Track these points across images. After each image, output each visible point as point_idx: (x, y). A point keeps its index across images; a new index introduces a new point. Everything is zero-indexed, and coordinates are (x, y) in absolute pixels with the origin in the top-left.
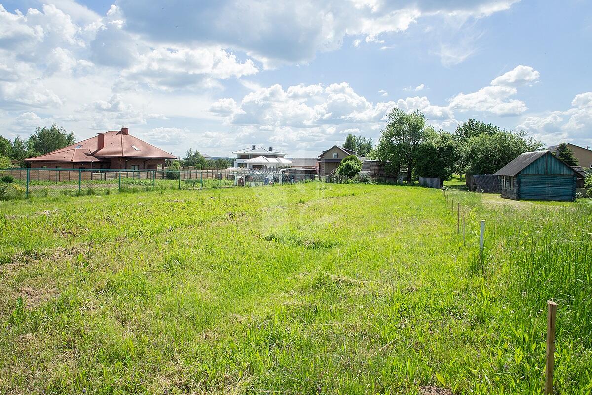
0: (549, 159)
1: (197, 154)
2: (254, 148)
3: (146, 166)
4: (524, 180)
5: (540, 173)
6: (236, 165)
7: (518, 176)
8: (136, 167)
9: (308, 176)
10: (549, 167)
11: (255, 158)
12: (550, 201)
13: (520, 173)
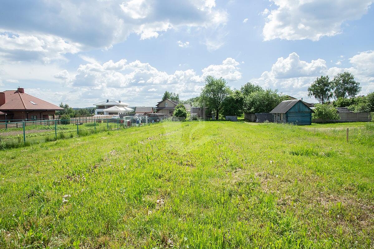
0: (300, 104)
1: (66, 106)
2: (108, 101)
3: (42, 116)
4: (290, 115)
5: (296, 111)
6: (96, 112)
7: (286, 113)
8: (35, 117)
9: (161, 118)
10: (300, 108)
11: (110, 108)
12: (305, 125)
13: (287, 111)
